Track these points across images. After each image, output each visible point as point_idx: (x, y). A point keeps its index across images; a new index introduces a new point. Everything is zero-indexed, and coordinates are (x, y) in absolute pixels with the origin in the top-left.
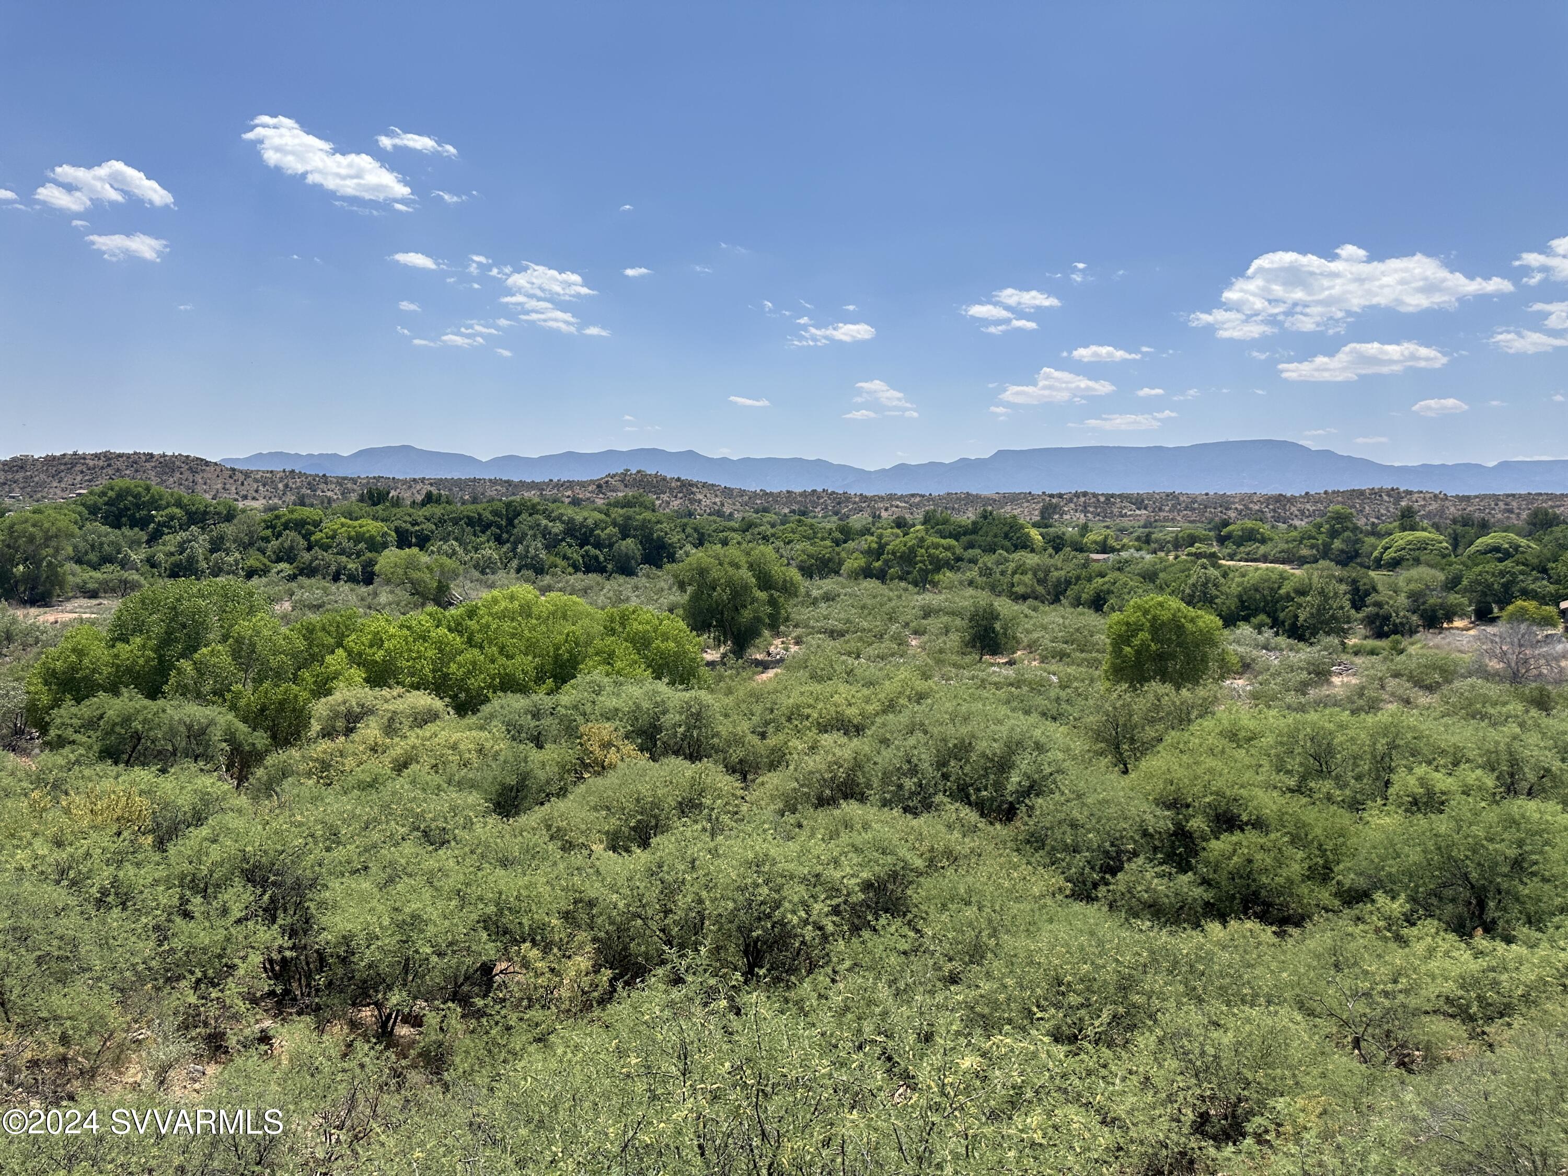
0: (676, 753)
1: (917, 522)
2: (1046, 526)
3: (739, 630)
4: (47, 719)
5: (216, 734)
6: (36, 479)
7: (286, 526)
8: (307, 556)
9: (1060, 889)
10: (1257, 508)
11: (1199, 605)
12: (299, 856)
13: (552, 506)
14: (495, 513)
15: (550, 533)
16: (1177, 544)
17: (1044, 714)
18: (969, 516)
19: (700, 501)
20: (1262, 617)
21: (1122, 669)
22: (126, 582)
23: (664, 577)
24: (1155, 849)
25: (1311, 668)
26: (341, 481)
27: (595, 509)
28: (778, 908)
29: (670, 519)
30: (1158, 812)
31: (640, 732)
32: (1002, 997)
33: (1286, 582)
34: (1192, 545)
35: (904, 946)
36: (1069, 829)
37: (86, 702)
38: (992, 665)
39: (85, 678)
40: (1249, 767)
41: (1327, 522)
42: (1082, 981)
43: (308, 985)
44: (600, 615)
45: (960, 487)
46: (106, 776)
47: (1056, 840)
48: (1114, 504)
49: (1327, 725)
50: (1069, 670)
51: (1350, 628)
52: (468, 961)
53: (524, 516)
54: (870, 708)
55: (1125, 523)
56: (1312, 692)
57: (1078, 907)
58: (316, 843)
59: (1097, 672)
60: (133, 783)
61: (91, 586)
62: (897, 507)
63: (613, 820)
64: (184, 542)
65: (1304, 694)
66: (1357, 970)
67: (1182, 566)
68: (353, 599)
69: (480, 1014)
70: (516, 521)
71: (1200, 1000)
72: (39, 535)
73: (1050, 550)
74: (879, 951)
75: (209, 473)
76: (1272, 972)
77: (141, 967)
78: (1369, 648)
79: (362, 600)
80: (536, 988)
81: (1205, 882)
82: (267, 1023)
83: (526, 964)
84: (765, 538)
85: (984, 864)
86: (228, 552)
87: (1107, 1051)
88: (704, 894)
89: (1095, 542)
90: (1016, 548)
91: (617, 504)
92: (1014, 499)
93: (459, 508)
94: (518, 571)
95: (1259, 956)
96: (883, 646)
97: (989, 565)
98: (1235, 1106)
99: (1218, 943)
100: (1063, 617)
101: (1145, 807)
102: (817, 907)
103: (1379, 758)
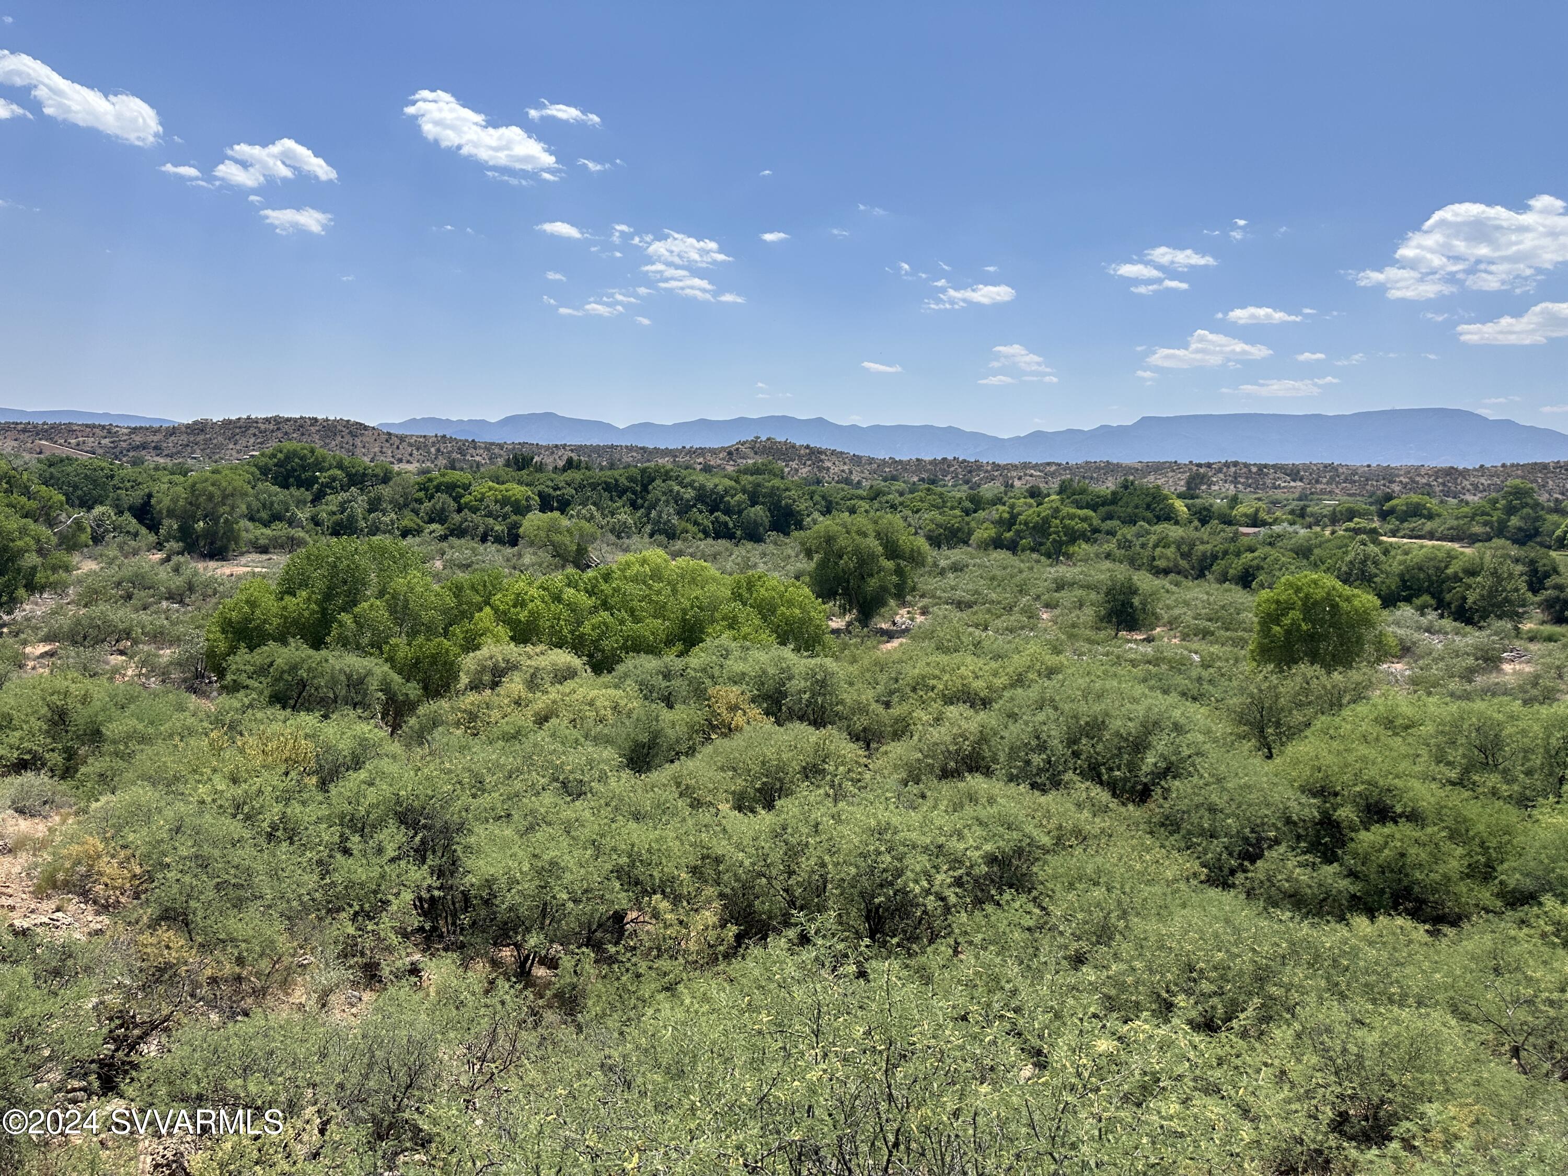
0: (801, 719)
1: (1051, 491)
2: (1192, 498)
3: (865, 598)
4: (224, 665)
5: (373, 684)
6: (215, 441)
7: (438, 489)
8: (457, 518)
9: (1194, 874)
10: (1424, 481)
11: (1357, 583)
12: (447, 802)
13: (684, 472)
14: (631, 479)
15: (682, 499)
16: (1334, 519)
17: (1184, 694)
18: (1108, 486)
19: (828, 469)
20: (1426, 598)
21: (1270, 650)
22: (292, 539)
23: (791, 545)
24: (1299, 838)
25: (1479, 654)
26: (488, 447)
27: (725, 476)
28: (900, 876)
29: (799, 486)
30: (1304, 800)
31: (766, 697)
32: (1130, 980)
33: (1455, 561)
34: (1351, 520)
35: (1029, 922)
36: (1207, 814)
37: (258, 650)
38: (1129, 641)
39: (256, 628)
40: (1406, 756)
41: (1504, 497)
42: (1215, 968)
43: (454, 924)
44: (728, 580)
45: (1099, 456)
46: (275, 719)
47: (1192, 824)
48: (1267, 474)
49: (1495, 715)
50: (1212, 649)
51: (1525, 612)
52: (602, 908)
53: (658, 482)
54: (998, 682)
55: (1279, 495)
56: (1480, 680)
57: (1213, 893)
58: (463, 789)
59: (1243, 652)
60: (298, 728)
61: (262, 542)
62: (1031, 476)
63: (739, 781)
64: (345, 502)
65: (1470, 681)
66: (1519, 976)
67: (1339, 542)
68: (499, 559)
69: (612, 960)
70: (650, 487)
71: (1343, 997)
72: (217, 493)
73: (1196, 523)
74: (1002, 927)
75: (368, 437)
76: (1423, 971)
77: (306, 898)
78: (1546, 634)
79: (508, 560)
80: (664, 939)
81: (1352, 874)
82: (417, 957)
83: (656, 915)
84: (893, 507)
85: (1115, 845)
86: (384, 513)
87: (1241, 1041)
88: (827, 858)
89: (1246, 515)
90: (1159, 519)
91: (747, 471)
92: (1157, 468)
93: (597, 475)
94: (651, 535)
95: (1410, 955)
96: (1012, 618)
97: (1129, 537)
98: (1378, 1107)
99: (1364, 938)
100: (1207, 593)
101: (1290, 793)
102: (939, 877)
103: (1553, 752)
